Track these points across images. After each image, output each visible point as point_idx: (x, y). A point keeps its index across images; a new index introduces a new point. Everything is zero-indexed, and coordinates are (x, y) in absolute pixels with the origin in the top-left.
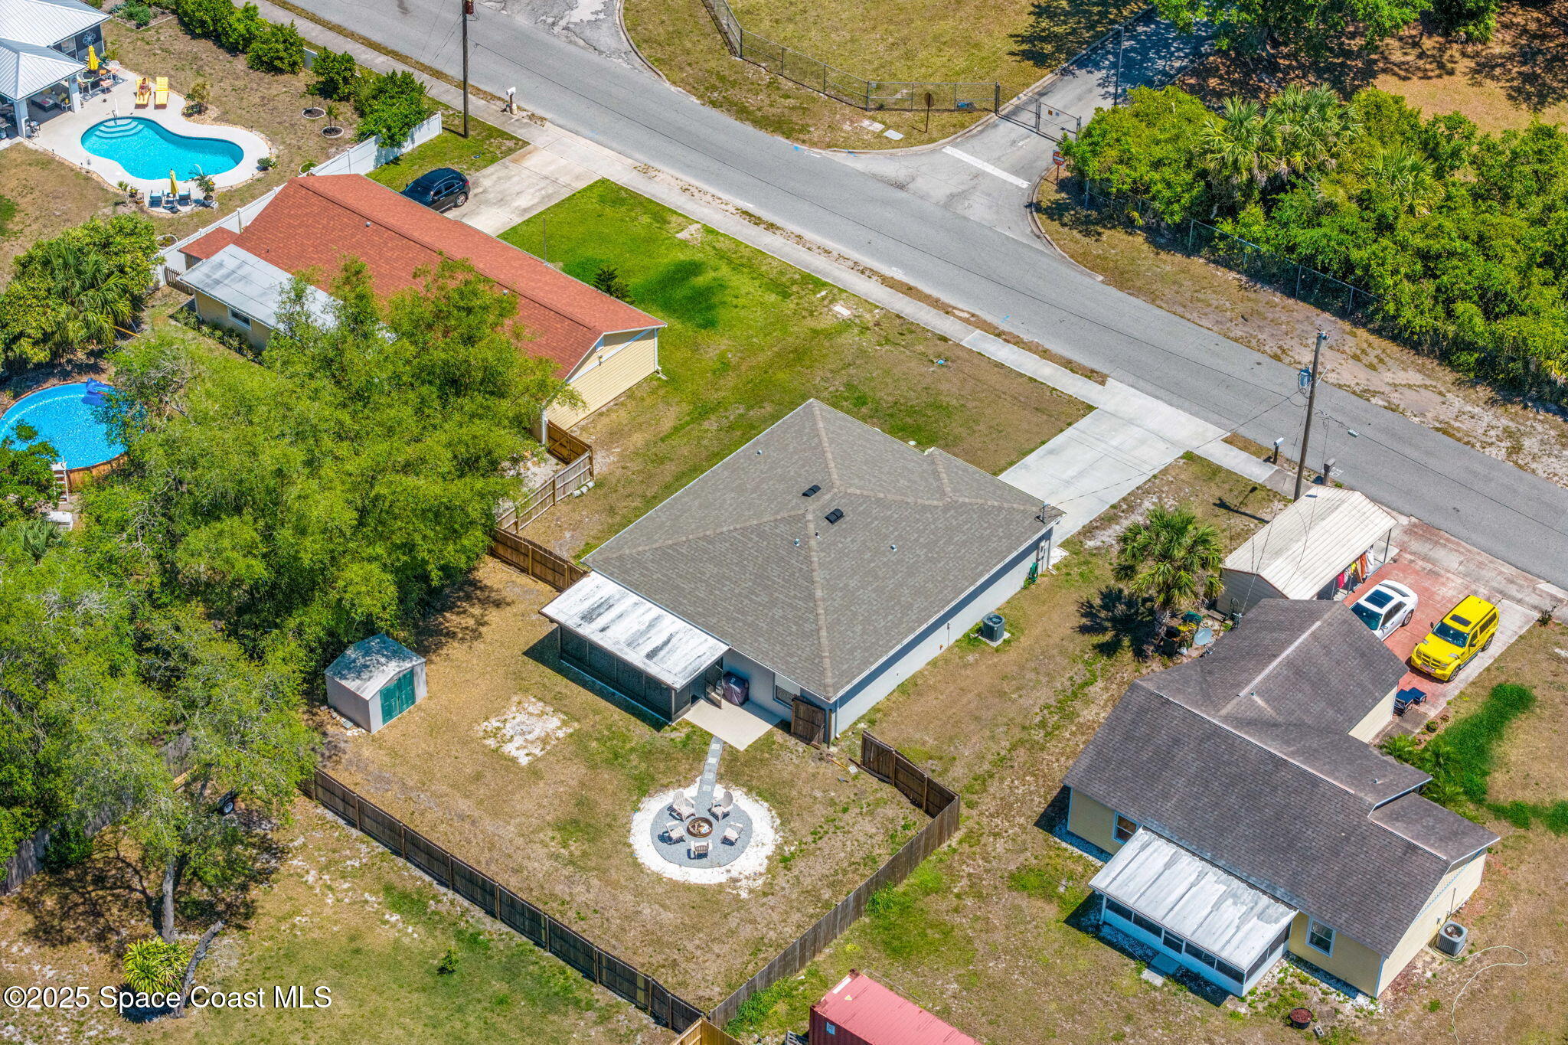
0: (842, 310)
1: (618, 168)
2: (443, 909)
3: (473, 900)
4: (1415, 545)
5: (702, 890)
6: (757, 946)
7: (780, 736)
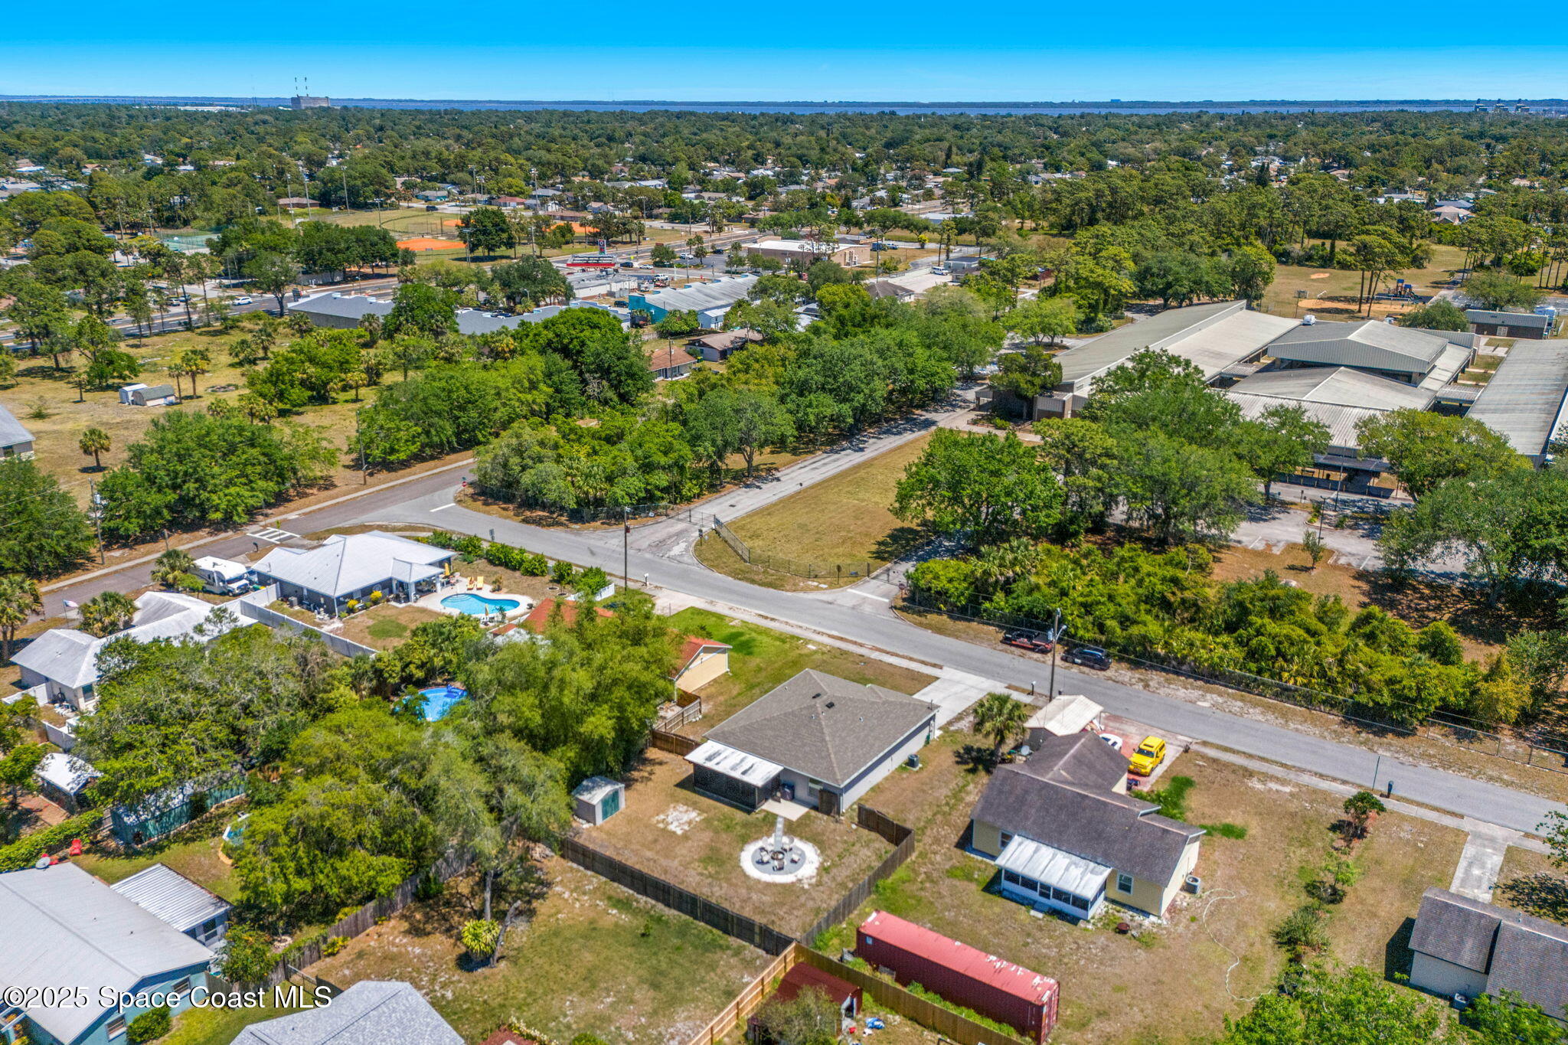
0: (811, 647)
1: (700, 603)
2: (641, 906)
3: (657, 899)
4: (1111, 724)
5: (783, 886)
6: (817, 911)
7: (813, 813)
